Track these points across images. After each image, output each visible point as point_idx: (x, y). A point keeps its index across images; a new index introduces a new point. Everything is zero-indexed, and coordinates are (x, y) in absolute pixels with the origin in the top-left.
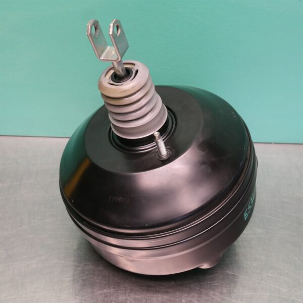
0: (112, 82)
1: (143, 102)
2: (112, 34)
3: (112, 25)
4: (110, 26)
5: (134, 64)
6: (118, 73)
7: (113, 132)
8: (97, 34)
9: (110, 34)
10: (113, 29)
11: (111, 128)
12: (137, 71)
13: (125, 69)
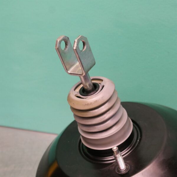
0: (79, 95)
1: (106, 116)
2: (76, 49)
3: (76, 41)
4: (75, 42)
5: (102, 80)
6: (86, 88)
7: (83, 144)
8: (67, 49)
9: (74, 49)
10: (78, 45)
11: (80, 140)
12: (103, 87)
13: (92, 84)
